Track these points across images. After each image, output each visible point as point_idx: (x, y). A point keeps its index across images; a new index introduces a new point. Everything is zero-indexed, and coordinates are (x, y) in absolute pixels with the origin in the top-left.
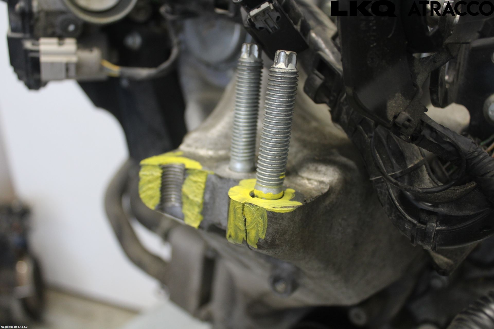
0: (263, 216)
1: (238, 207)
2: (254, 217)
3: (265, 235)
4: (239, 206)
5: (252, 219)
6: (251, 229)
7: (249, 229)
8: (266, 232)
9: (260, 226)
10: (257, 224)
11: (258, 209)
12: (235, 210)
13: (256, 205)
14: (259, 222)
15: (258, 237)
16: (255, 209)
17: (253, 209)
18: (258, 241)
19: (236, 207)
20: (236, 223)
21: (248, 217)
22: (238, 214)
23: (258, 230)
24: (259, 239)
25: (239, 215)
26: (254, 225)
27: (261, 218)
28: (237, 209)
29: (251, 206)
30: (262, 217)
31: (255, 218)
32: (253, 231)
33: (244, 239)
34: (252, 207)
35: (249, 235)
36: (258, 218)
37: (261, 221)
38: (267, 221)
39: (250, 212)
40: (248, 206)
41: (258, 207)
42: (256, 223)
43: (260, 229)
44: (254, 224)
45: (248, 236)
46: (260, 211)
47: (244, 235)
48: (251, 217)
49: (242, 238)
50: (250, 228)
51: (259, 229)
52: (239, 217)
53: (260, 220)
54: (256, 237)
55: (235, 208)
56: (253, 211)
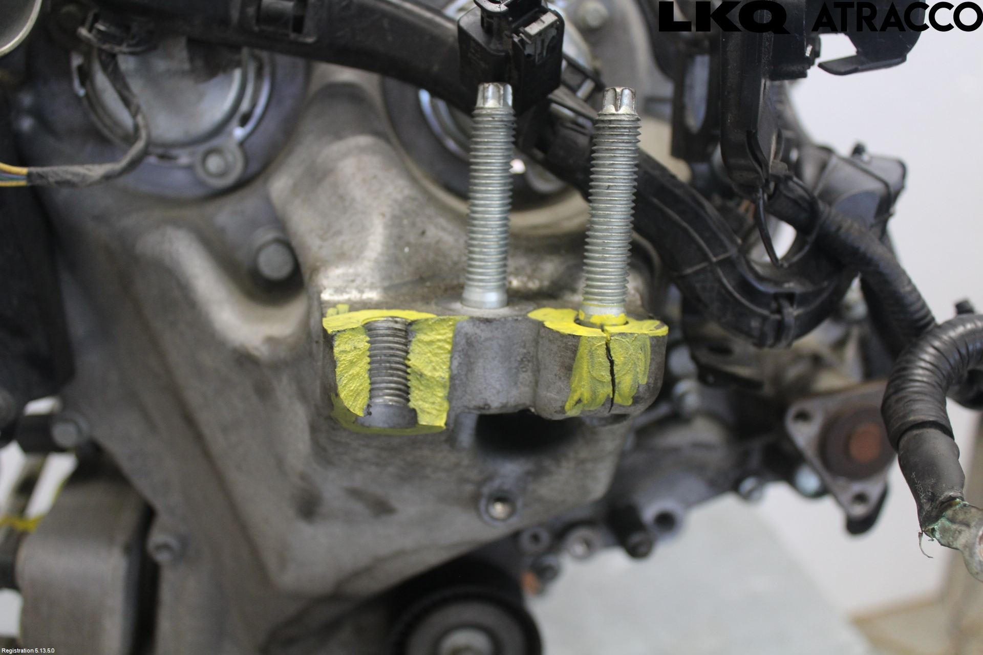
0: (644, 347)
1: (598, 346)
2: (630, 353)
3: (647, 377)
4: (599, 344)
5: (625, 357)
6: (625, 374)
7: (620, 375)
8: (649, 371)
9: (640, 364)
10: (635, 363)
11: (636, 337)
12: (592, 353)
13: (631, 334)
14: (638, 359)
15: (637, 384)
16: (630, 339)
17: (627, 341)
18: (637, 390)
19: (593, 349)
20: (595, 375)
21: (617, 358)
22: (599, 357)
23: (638, 372)
24: (638, 387)
25: (600, 359)
26: (630, 366)
27: (641, 352)
28: (596, 349)
29: (622, 338)
30: (643, 349)
31: (630, 355)
32: (627, 377)
33: (609, 395)
34: (625, 339)
35: (620, 386)
36: (636, 352)
37: (641, 356)
38: (649, 353)
39: (621, 347)
40: (617, 340)
41: (636, 335)
42: (632, 362)
43: (640, 369)
44: (630, 364)
45: (619, 388)
46: (639, 341)
47: (609, 390)
48: (624, 355)
49: (606, 395)
50: (623, 373)
51: (638, 370)
52: (600, 362)
53: (639, 355)
54: (632, 385)
55: (591, 349)
56: (627, 343)
